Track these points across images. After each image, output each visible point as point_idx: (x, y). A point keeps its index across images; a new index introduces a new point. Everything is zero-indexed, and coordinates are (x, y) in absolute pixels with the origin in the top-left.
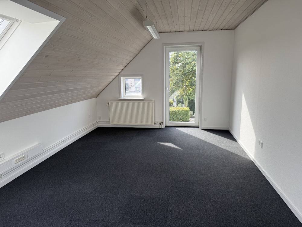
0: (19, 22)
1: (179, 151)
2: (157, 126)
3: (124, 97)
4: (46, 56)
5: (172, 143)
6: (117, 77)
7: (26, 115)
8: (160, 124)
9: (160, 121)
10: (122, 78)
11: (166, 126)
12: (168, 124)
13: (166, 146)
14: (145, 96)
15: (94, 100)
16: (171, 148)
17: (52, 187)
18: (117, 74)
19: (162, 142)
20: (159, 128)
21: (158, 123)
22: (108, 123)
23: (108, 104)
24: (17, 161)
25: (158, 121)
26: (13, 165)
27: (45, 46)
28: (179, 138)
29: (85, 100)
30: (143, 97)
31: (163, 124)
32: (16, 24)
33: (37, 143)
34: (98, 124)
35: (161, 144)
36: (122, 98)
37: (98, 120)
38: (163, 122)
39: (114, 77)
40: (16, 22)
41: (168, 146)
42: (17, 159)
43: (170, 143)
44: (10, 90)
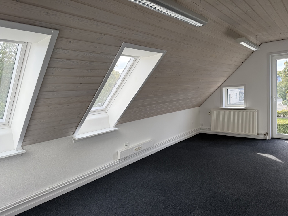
0: (140, 58)
1: (279, 164)
2: (261, 137)
3: (225, 106)
4: (155, 78)
5: (273, 156)
6: (219, 88)
7: (144, 118)
8: (265, 135)
9: (265, 132)
10: (224, 89)
11: (272, 138)
12: (275, 136)
13: (265, 157)
14: (248, 106)
15: (197, 109)
16: (270, 159)
17: (156, 172)
18: (219, 85)
19: (261, 153)
20: (264, 140)
21: (262, 133)
22: (209, 129)
23: (210, 112)
24: (137, 150)
25: (262, 131)
26: (134, 152)
27: (154, 71)
28: (284, 151)
29: (189, 108)
30: (245, 106)
31: (268, 135)
32: (138, 59)
33: (150, 139)
34: (200, 131)
35: (259, 155)
36: (224, 107)
37: (201, 127)
38: (268, 133)
39: (216, 88)
40: (138, 58)
41: (268, 158)
42: (136, 148)
43: (271, 154)
44: (133, 101)
